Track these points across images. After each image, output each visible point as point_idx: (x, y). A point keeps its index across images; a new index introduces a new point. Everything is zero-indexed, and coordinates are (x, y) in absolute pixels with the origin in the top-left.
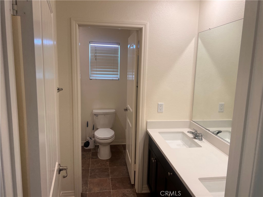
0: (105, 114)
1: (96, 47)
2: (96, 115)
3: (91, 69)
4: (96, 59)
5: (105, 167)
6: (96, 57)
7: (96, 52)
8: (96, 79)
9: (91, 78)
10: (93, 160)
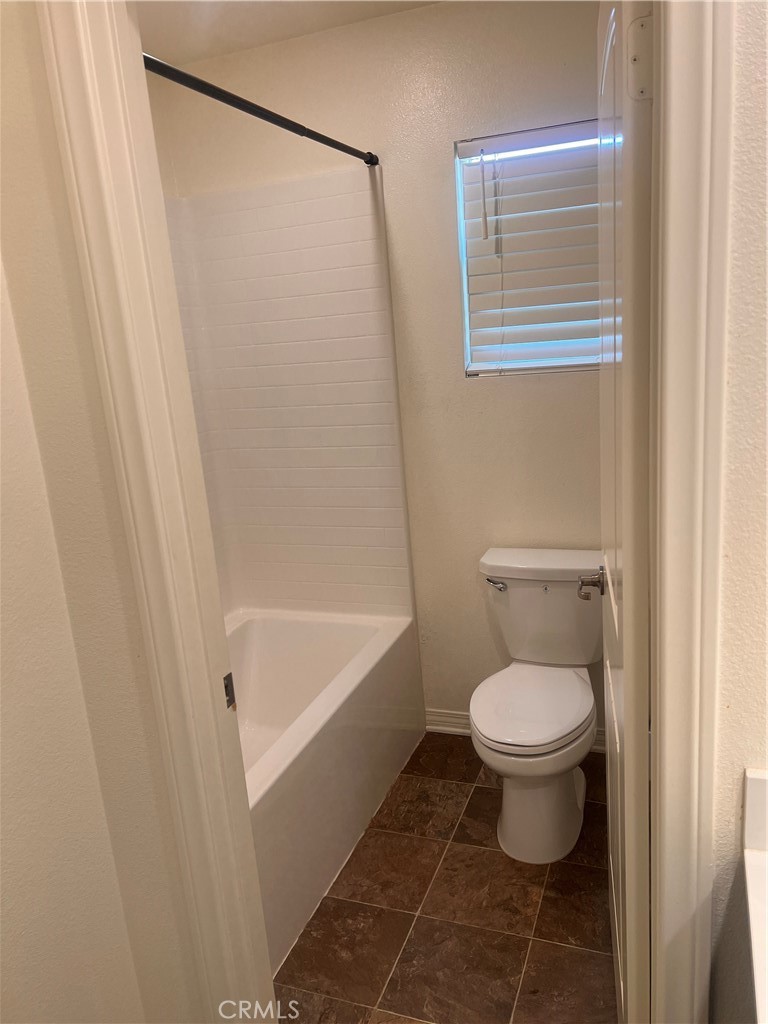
0: (545, 581)
1: (497, 170)
2: (499, 583)
3: (470, 312)
4: (498, 249)
5: (511, 926)
6: (497, 231)
7: (496, 202)
8: (501, 371)
9: (474, 367)
10: (460, 847)
